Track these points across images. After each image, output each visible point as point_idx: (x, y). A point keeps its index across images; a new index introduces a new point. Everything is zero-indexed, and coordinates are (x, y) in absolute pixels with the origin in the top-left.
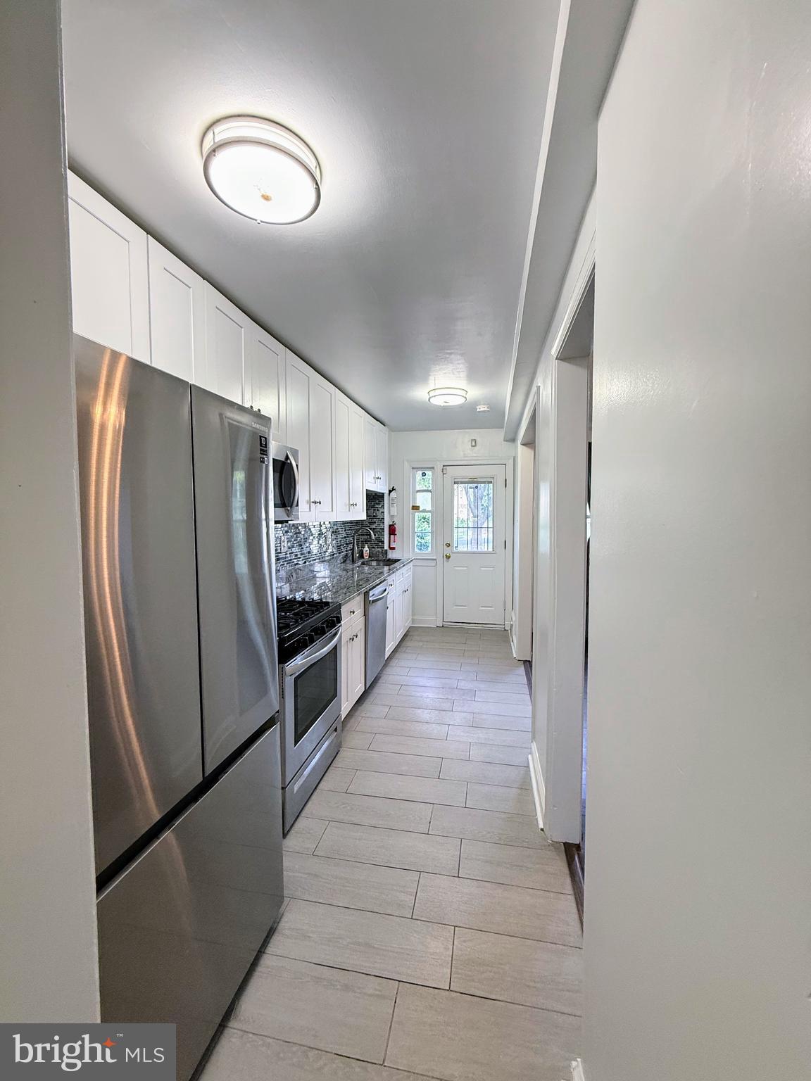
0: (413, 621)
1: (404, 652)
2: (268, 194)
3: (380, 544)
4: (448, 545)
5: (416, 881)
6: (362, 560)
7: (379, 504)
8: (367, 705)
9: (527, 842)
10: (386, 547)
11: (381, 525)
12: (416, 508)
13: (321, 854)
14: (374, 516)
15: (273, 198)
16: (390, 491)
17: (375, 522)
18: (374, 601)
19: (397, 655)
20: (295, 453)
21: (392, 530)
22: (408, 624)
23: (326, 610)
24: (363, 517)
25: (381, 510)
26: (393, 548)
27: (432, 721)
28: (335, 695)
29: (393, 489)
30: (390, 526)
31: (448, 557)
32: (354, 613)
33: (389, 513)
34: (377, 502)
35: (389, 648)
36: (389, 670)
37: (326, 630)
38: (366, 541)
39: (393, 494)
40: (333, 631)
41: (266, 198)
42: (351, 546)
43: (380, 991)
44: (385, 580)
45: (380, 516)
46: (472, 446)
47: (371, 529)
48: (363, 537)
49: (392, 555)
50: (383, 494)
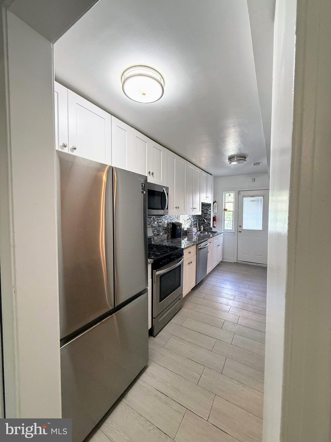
0: (223, 258)
1: (217, 272)
2: (144, 93)
3: (209, 225)
4: (240, 226)
5: (202, 369)
6: (200, 232)
7: (209, 208)
8: (196, 292)
9: (259, 368)
10: (212, 226)
11: (210, 217)
12: (225, 210)
13: (167, 347)
14: (207, 213)
15: (146, 94)
16: (214, 203)
17: (207, 216)
18: (200, 249)
19: (214, 273)
20: (167, 188)
21: (214, 219)
22: (220, 260)
23: (176, 251)
24: (200, 213)
25: (210, 211)
26: (215, 227)
27: (224, 303)
28: (180, 285)
29: (215, 202)
30: (214, 217)
31: (240, 232)
32: (190, 253)
33: (213, 211)
34: (208, 207)
35: (209, 270)
36: (209, 279)
37: (175, 259)
38: (203, 224)
39: (215, 204)
40: (179, 259)
41: (144, 94)
42: (196, 225)
43: (178, 409)
44: (207, 240)
45: (209, 213)
46: (253, 182)
47: (205, 218)
48: (202, 222)
49: (214, 230)
50: (211, 204)
